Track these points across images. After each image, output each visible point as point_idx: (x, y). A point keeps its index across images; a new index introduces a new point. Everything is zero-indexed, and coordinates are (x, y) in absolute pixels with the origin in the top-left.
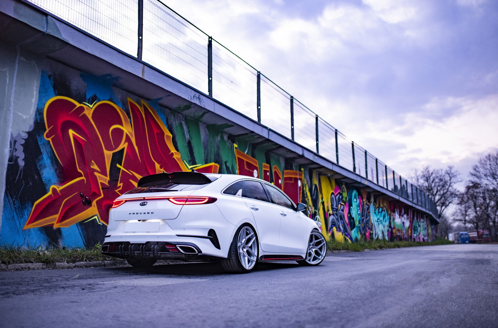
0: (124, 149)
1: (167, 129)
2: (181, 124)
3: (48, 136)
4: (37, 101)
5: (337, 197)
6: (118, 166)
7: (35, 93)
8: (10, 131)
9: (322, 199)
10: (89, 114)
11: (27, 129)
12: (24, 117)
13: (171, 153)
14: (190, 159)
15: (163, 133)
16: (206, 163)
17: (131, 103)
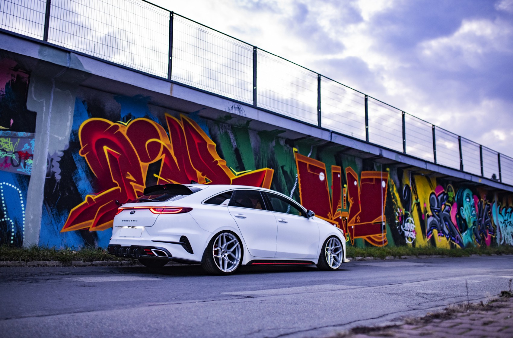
0: (161, 160)
1: (210, 138)
2: (226, 133)
3: (82, 153)
4: (72, 124)
5: (439, 198)
6: (155, 175)
7: (70, 117)
8: (47, 151)
9: (417, 199)
10: (124, 131)
11: (63, 149)
12: (60, 138)
13: (214, 161)
14: (238, 165)
15: (206, 143)
16: (257, 169)
17: (168, 118)
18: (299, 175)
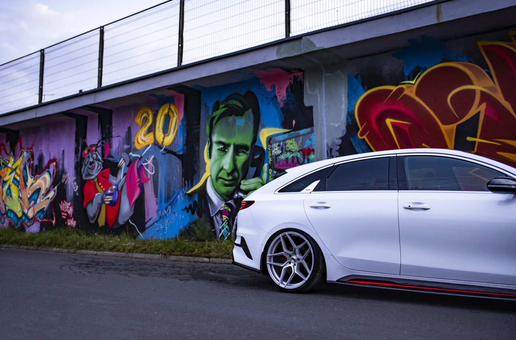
0: (478, 114)
3: (362, 135)
4: (347, 106)
6: (469, 139)
7: (344, 99)
8: (325, 142)
10: (412, 92)
11: (340, 135)
12: (336, 125)
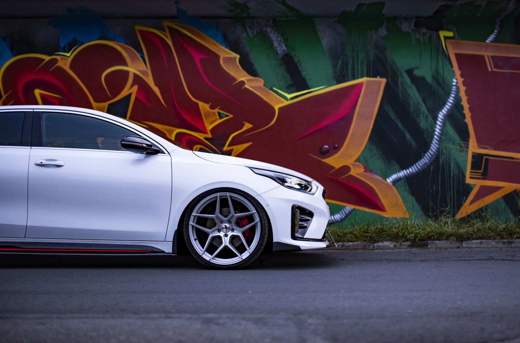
0: (130, 95)
1: (226, 47)
2: (262, 34)
10: (66, 64)
13: (237, 82)
14: (291, 83)
15: (218, 56)
16: (339, 82)
17: (142, 32)
18: (461, 80)
